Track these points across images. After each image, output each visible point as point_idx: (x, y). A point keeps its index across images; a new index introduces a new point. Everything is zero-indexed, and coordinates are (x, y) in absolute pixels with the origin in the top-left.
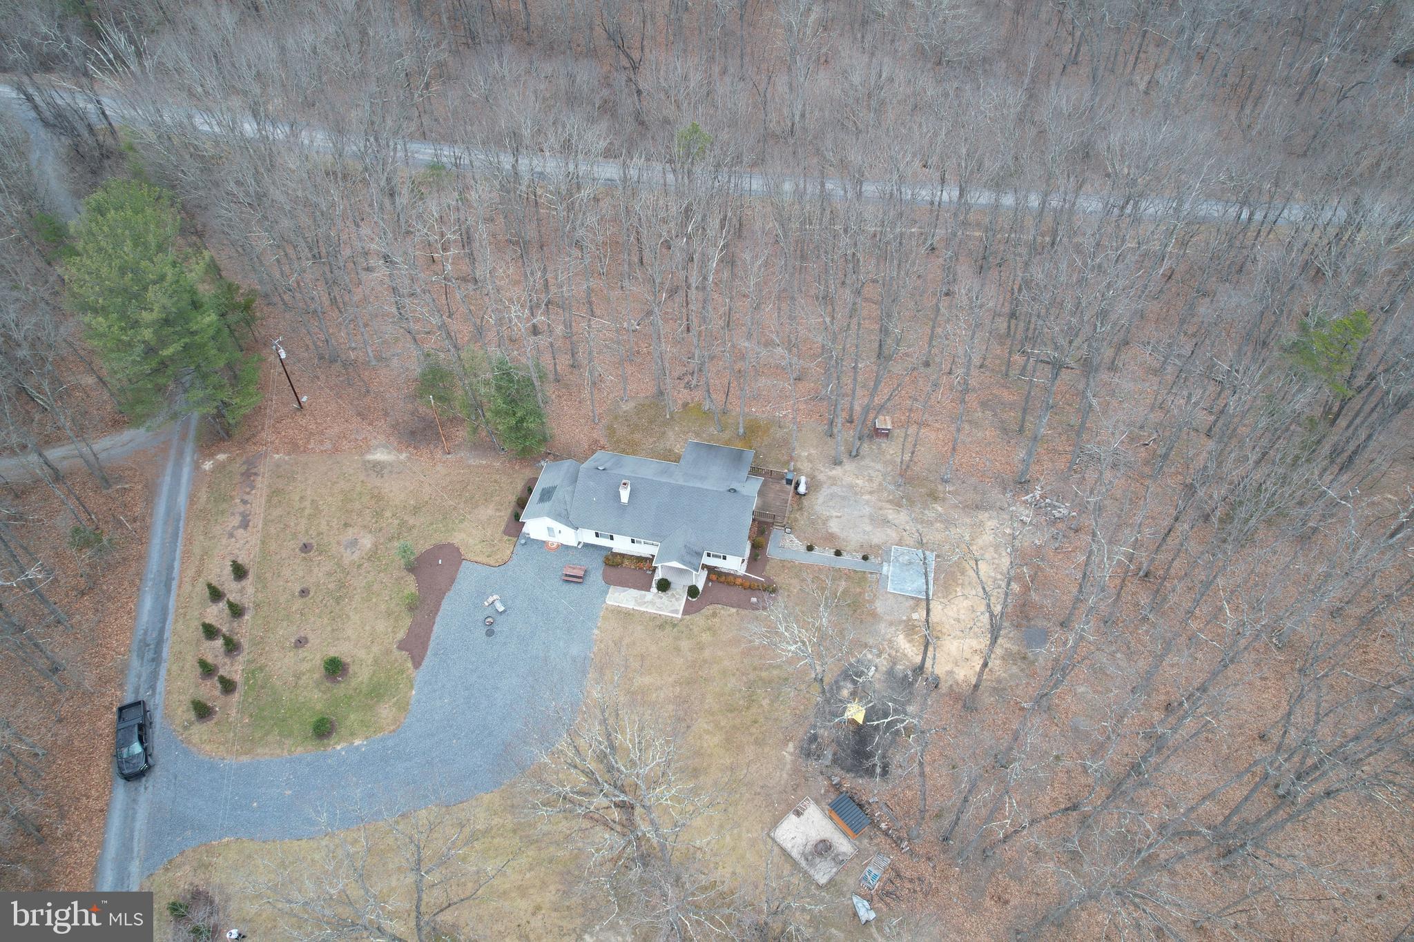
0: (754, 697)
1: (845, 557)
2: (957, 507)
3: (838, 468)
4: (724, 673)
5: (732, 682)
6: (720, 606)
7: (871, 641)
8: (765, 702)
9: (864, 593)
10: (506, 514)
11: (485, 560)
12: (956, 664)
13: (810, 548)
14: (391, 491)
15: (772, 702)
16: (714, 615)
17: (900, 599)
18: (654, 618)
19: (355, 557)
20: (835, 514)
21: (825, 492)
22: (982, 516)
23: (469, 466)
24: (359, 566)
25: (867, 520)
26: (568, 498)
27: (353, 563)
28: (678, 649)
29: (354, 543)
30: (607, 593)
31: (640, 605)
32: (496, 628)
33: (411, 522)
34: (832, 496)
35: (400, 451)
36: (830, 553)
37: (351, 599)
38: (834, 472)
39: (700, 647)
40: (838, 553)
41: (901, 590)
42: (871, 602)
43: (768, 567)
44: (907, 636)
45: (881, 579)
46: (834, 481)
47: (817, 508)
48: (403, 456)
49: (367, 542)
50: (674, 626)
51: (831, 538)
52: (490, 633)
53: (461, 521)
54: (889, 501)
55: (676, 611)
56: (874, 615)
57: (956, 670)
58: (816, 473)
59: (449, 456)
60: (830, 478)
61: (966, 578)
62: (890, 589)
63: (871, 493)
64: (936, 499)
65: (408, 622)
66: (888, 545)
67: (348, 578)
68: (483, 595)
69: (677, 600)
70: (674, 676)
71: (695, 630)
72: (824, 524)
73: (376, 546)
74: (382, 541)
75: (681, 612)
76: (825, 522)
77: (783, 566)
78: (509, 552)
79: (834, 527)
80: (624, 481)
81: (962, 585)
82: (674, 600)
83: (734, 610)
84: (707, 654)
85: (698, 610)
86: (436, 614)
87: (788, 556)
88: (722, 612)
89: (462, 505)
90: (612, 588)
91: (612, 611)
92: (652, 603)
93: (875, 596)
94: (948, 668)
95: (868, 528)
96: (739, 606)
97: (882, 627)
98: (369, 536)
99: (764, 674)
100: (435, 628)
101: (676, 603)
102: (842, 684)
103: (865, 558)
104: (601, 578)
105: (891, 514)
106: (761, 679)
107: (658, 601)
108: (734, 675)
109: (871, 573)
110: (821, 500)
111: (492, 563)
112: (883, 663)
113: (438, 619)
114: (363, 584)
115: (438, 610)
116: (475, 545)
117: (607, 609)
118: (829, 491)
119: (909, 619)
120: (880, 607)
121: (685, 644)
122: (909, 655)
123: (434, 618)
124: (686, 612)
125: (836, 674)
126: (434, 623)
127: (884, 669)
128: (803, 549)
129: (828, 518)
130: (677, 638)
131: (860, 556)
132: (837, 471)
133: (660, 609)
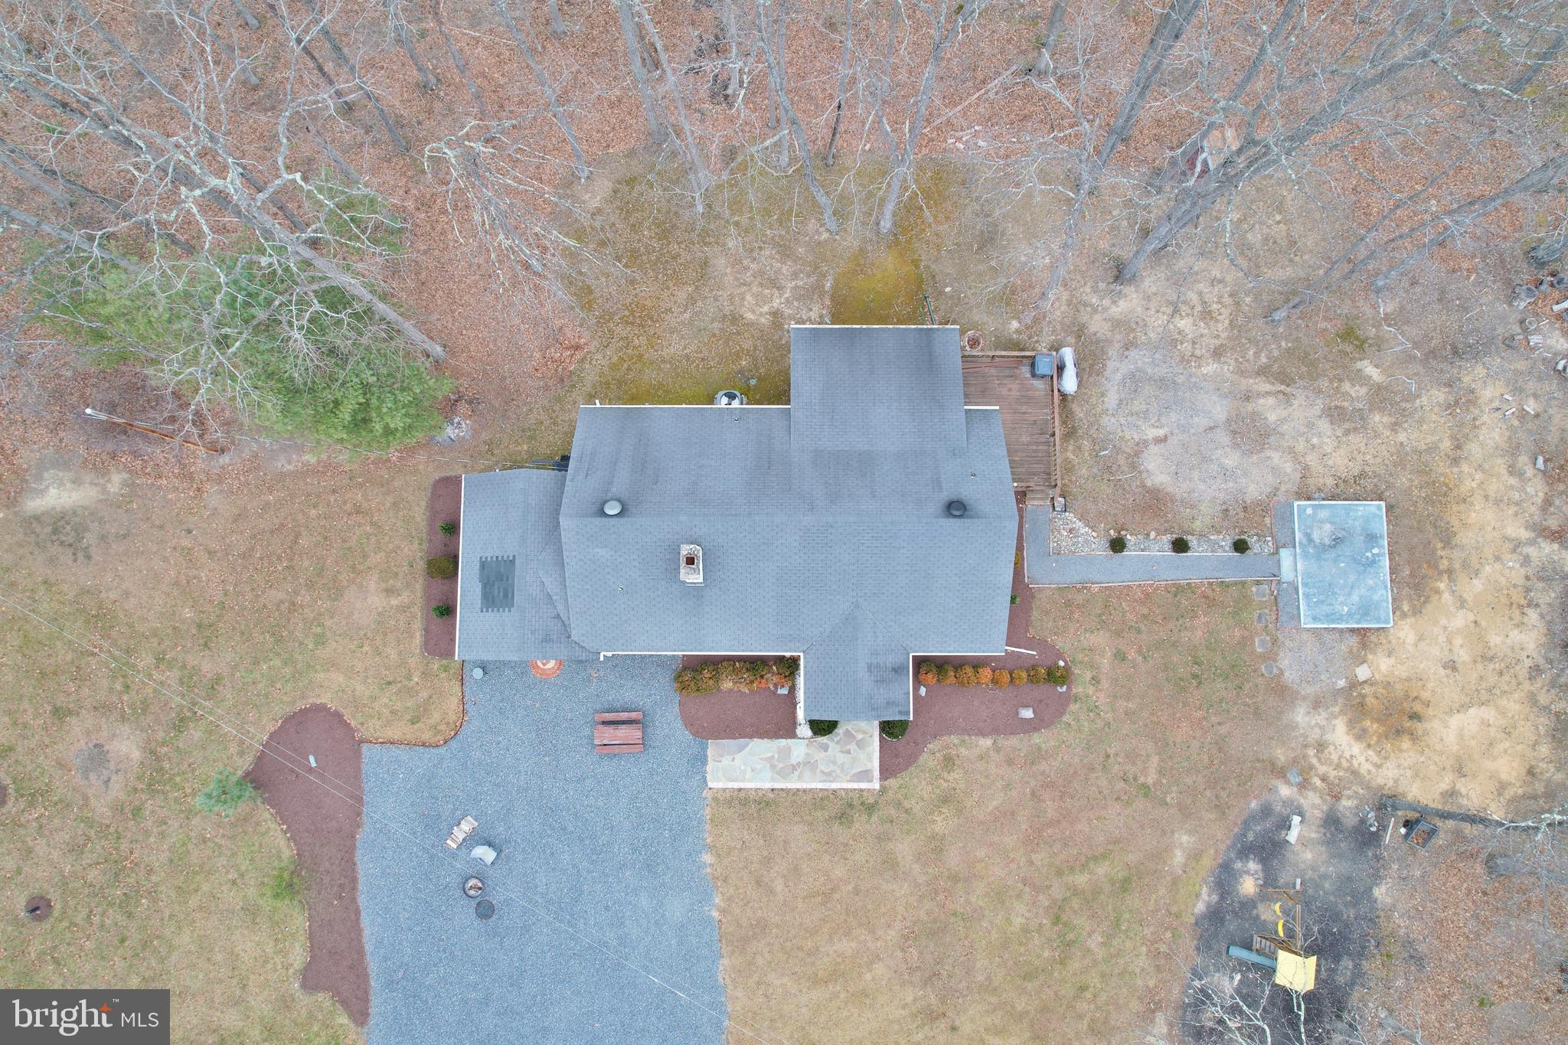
0: (1071, 936)
1: (1198, 550)
2: (1411, 358)
3: (1129, 290)
4: (1000, 896)
5: (1019, 915)
6: (954, 739)
7: (1281, 755)
8: (1094, 942)
9: (1252, 639)
10: (413, 595)
11: (408, 731)
12: (1460, 771)
13: (1117, 545)
14: (127, 594)
15: (1109, 937)
16: (949, 762)
17: (1327, 637)
18: (820, 800)
19: (117, 790)
20: (1152, 433)
21: (1117, 369)
22: (1473, 374)
23: (282, 476)
24: (137, 812)
25: (1222, 437)
26: (552, 586)
27: (118, 809)
28: (890, 864)
29: (98, 756)
30: (703, 760)
31: (783, 774)
32: (496, 897)
33: (207, 667)
34: (1135, 381)
35: (101, 470)
36: (1160, 548)
37: (153, 894)
38: (1123, 305)
39: (937, 847)
40: (1180, 546)
41: (1329, 617)
42: (1270, 657)
43: (1035, 614)
44: (1351, 724)
45: (1281, 599)
46: (1128, 331)
47: (1109, 423)
48: (116, 482)
49: (127, 747)
50: (870, 809)
51: (1155, 503)
52: (485, 910)
53: (321, 641)
54: (1263, 372)
55: (865, 775)
56: (1282, 692)
57: (1462, 786)
58: (1084, 317)
59: (225, 459)
60: (1117, 324)
61: (1456, 554)
62: (1306, 623)
63: (1217, 353)
64: (1361, 345)
65: (299, 922)
66: (1281, 497)
67: (124, 846)
68: (437, 825)
69: (861, 744)
70: (898, 925)
71: (917, 809)
72: (1133, 467)
73: (151, 751)
74: (160, 735)
75: (876, 774)
76: (1135, 457)
77: (1068, 604)
78: (454, 702)
79: (1157, 470)
80: (685, 550)
81: (1450, 572)
82: (853, 747)
83: (986, 742)
84: (953, 858)
85: (912, 759)
86: (354, 889)
87: (1073, 575)
88: (963, 751)
89: (304, 598)
90: (713, 748)
91: (729, 802)
92: (809, 764)
93: (1275, 641)
94: (1444, 786)
95: (1231, 460)
96: (995, 731)
97: (1300, 716)
98: (126, 729)
99: (1081, 880)
100: (365, 921)
101: (862, 756)
102: (1238, 865)
103: (1240, 546)
104: (679, 724)
105: (1270, 410)
106: (1076, 892)
107: (820, 756)
108: (1019, 896)
109: (1258, 583)
110: (1111, 400)
111: (427, 736)
112: (1313, 802)
113: (362, 900)
114: (164, 857)
115: (354, 880)
116: (374, 699)
117: (716, 799)
118: (1126, 367)
119: (1354, 684)
120: (1289, 667)
121: (904, 849)
122: (1363, 771)
123: (354, 900)
124: (886, 772)
125: (1223, 847)
126: (358, 912)
127: (1318, 813)
128: (1099, 548)
129: (1141, 446)
130: (882, 838)
131: (1227, 543)
132: (1128, 303)
133: (829, 776)
